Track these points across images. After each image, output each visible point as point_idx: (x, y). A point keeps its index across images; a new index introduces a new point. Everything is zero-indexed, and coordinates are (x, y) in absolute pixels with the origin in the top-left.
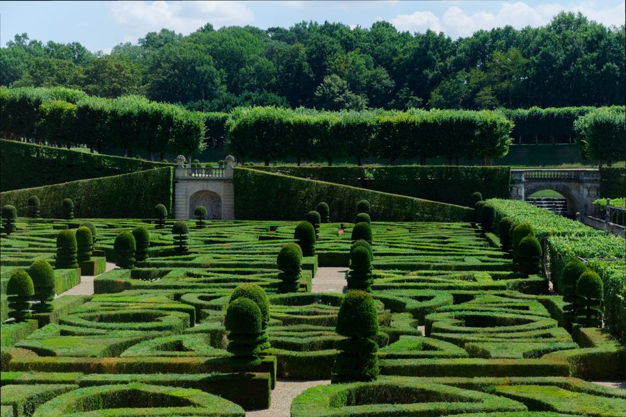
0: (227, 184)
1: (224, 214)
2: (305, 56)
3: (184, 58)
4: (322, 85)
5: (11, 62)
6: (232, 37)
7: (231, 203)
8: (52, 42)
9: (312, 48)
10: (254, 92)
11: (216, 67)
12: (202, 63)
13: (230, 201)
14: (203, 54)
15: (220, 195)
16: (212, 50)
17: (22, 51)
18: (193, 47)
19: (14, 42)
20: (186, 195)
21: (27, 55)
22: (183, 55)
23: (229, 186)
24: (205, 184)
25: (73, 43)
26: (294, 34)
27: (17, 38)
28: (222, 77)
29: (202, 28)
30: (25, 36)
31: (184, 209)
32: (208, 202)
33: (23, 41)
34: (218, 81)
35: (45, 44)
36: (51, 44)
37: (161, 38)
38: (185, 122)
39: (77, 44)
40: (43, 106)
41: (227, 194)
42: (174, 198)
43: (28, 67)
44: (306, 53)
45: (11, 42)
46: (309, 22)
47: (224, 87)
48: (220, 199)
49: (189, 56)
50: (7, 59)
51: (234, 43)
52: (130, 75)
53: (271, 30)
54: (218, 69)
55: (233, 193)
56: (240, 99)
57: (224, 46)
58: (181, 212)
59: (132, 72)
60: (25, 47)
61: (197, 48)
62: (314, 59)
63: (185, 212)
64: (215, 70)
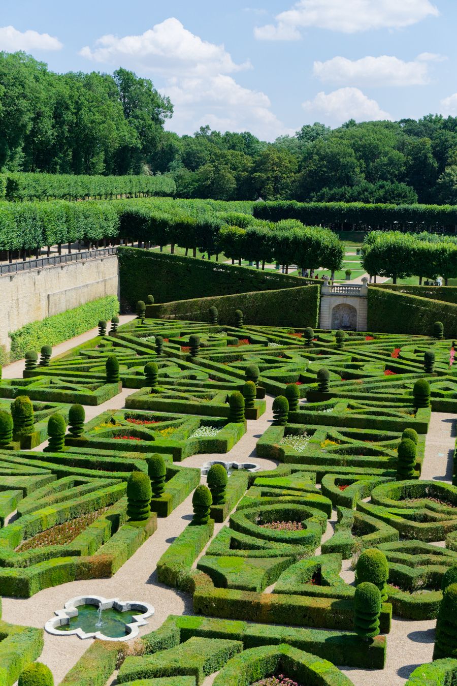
0: (362, 300)
1: (359, 323)
2: (430, 149)
3: (331, 152)
4: (443, 174)
5: (197, 150)
6: (371, 133)
7: (364, 315)
8: (229, 132)
9: (436, 141)
10: (387, 181)
11: (356, 158)
12: (345, 155)
13: (363, 313)
14: (346, 148)
15: (356, 308)
16: (354, 144)
17: (205, 141)
18: (339, 142)
19: (200, 132)
20: (329, 307)
21: (209, 144)
22: (331, 150)
23: (364, 301)
24: (345, 299)
25: (245, 133)
26: (422, 128)
27: (202, 129)
28: (361, 167)
29: (346, 123)
30: (207, 127)
31: (327, 318)
32: (346, 312)
33: (206, 131)
34: (357, 170)
35: (223, 133)
36: (227, 134)
37: (313, 130)
38: (330, 247)
39: (248, 133)
40: (221, 231)
41: (362, 307)
42: (320, 309)
43: (210, 154)
44: (431, 146)
45: (197, 132)
46: (435, 115)
47: (363, 175)
48: (356, 310)
49: (335, 150)
50: (194, 148)
51: (372, 138)
52: (289, 165)
53: (402, 121)
54: (358, 160)
55: (366, 307)
56: (376, 188)
57: (364, 141)
58: (325, 320)
59: (290, 162)
60: (207, 137)
61: (341, 143)
62: (438, 151)
63: (328, 320)
64: (355, 161)
